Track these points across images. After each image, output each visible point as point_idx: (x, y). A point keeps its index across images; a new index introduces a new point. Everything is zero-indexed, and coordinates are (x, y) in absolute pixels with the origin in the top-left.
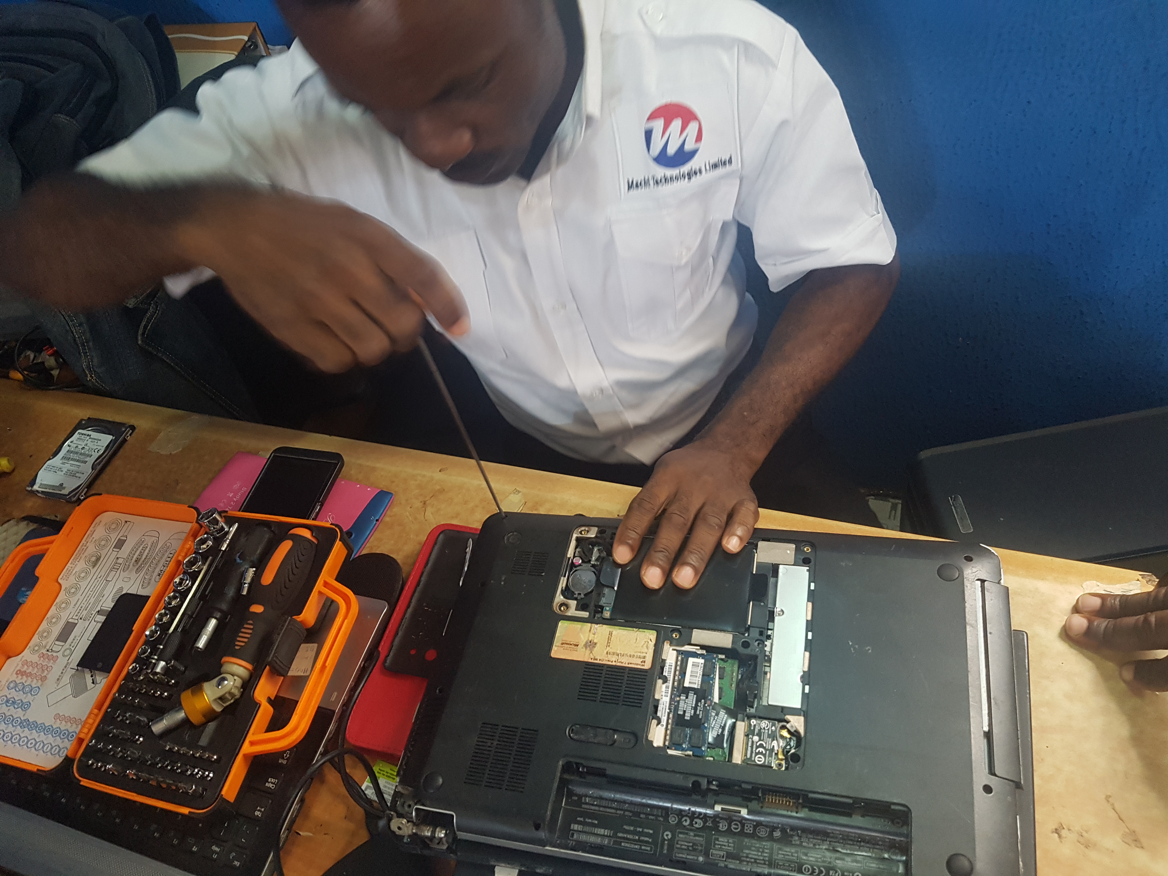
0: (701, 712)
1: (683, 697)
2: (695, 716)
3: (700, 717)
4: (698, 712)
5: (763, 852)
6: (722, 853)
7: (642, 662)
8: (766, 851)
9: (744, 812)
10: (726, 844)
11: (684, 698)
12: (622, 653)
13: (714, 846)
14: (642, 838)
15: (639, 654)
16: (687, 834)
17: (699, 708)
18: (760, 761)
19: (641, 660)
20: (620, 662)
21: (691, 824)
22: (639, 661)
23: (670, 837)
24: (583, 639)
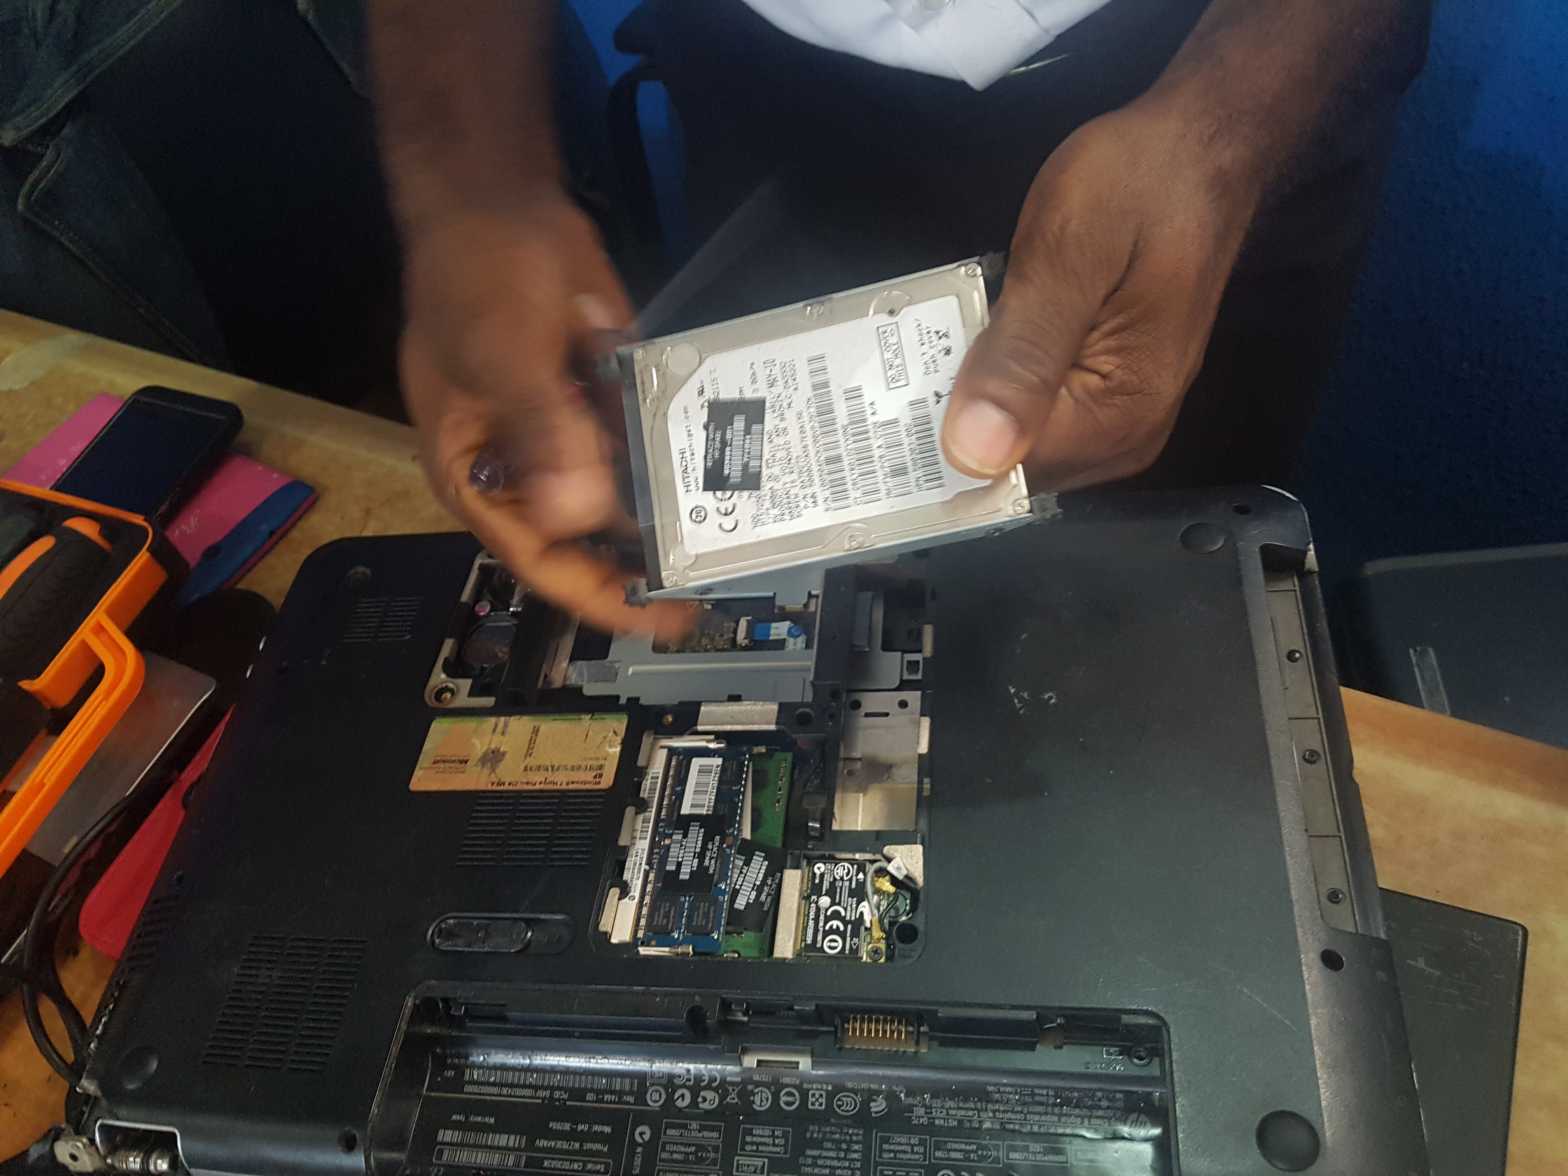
0: (713, 861)
1: (678, 837)
2: (700, 873)
3: (711, 872)
4: (707, 863)
5: (848, 1151)
6: (759, 1162)
7: (595, 777)
8: (856, 1147)
9: (805, 1063)
10: (770, 1141)
11: (680, 837)
12: (556, 765)
13: (743, 1149)
14: (588, 1146)
15: (590, 763)
16: (685, 1127)
17: (708, 854)
18: (835, 948)
19: (594, 774)
20: (550, 783)
21: (694, 1103)
22: (590, 776)
23: (647, 1137)
24: (479, 746)
